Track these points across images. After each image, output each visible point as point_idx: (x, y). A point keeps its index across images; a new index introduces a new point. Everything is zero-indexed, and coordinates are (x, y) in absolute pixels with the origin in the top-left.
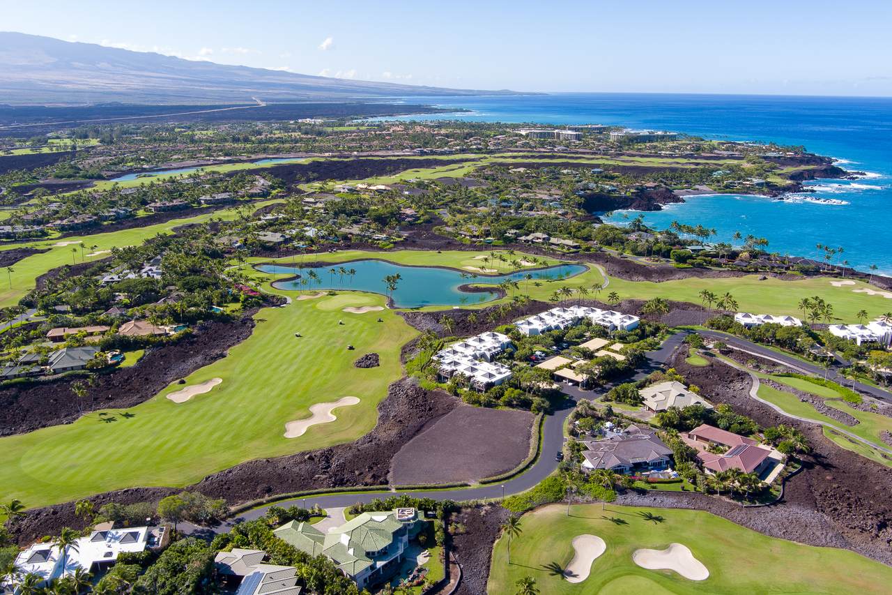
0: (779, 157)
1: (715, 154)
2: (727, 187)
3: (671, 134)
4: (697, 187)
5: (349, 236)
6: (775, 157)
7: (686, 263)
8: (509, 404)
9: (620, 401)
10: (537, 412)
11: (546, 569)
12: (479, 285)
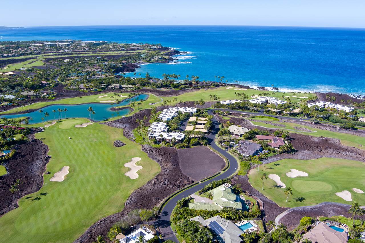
0: (156, 48)
1: (131, 48)
2: (150, 60)
3: (105, 42)
4: (139, 61)
5: (29, 96)
6: (154, 48)
7: (178, 88)
8: (193, 145)
9: (224, 135)
10: (206, 145)
11: (274, 187)
12: (119, 107)
